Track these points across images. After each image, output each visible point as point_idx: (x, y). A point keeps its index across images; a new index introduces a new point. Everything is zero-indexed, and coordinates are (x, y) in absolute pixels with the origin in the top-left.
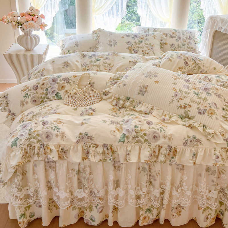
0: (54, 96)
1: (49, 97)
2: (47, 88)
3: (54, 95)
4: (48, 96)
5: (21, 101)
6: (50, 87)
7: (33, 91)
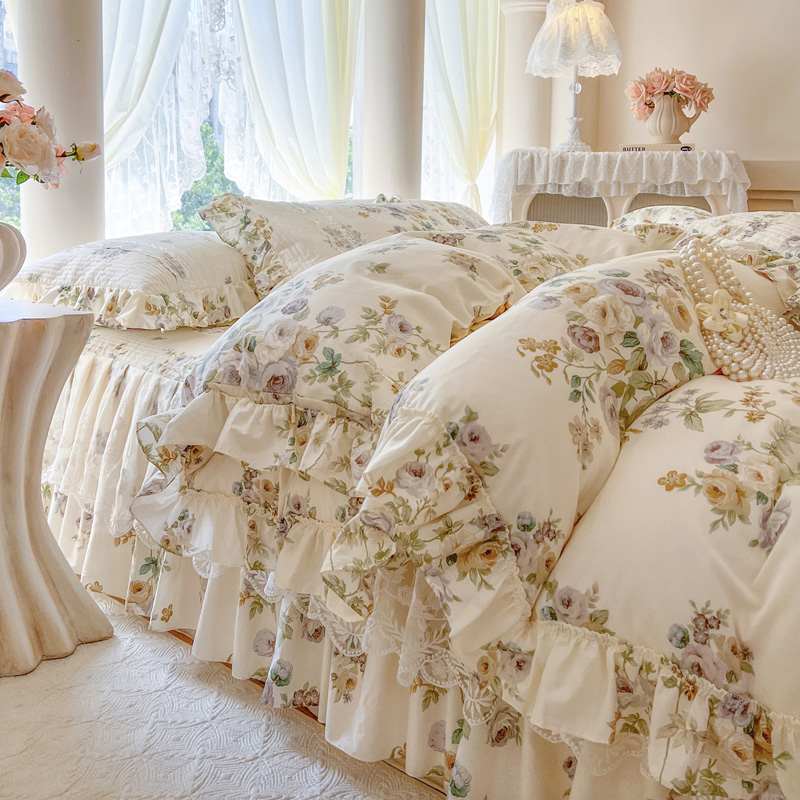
0: (680, 364)
1: (656, 373)
2: (629, 327)
3: (678, 359)
4: (650, 371)
5: (570, 424)
6: (639, 321)
7: (589, 359)
